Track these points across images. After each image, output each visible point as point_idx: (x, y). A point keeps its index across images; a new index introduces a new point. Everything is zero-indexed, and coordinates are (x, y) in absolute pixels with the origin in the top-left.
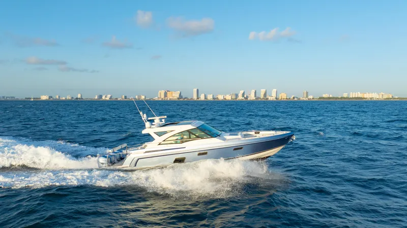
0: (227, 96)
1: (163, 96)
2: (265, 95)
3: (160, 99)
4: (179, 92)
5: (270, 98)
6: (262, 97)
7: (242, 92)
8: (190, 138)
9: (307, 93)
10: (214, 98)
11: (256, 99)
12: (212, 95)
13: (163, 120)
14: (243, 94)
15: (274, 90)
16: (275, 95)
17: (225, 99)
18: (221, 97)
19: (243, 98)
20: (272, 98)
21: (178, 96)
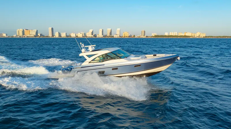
0: (79, 33)
1: (21, 34)
2: (111, 33)
3: (19, 37)
4: (36, 30)
5: (115, 36)
6: (108, 35)
7: (91, 31)
8: (107, 59)
9: (144, 32)
10: (67, 36)
11: (103, 36)
12: (65, 33)
13: (94, 47)
14: (92, 33)
15: (118, 29)
16: (119, 33)
17: (77, 36)
18: (73, 35)
19: (93, 36)
20: (117, 36)
21: (34, 34)
